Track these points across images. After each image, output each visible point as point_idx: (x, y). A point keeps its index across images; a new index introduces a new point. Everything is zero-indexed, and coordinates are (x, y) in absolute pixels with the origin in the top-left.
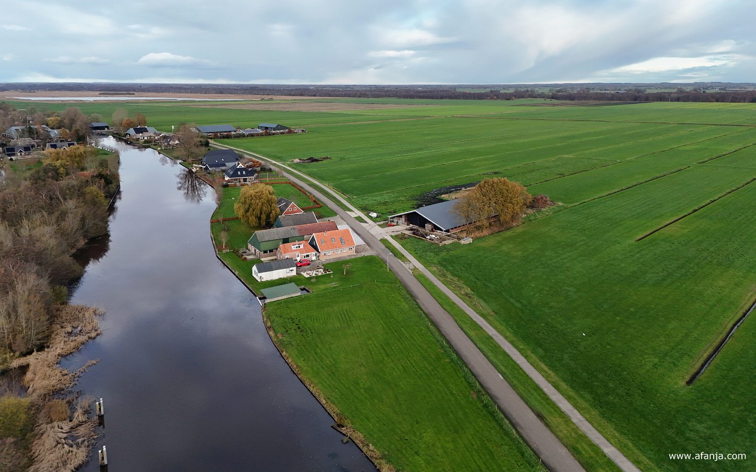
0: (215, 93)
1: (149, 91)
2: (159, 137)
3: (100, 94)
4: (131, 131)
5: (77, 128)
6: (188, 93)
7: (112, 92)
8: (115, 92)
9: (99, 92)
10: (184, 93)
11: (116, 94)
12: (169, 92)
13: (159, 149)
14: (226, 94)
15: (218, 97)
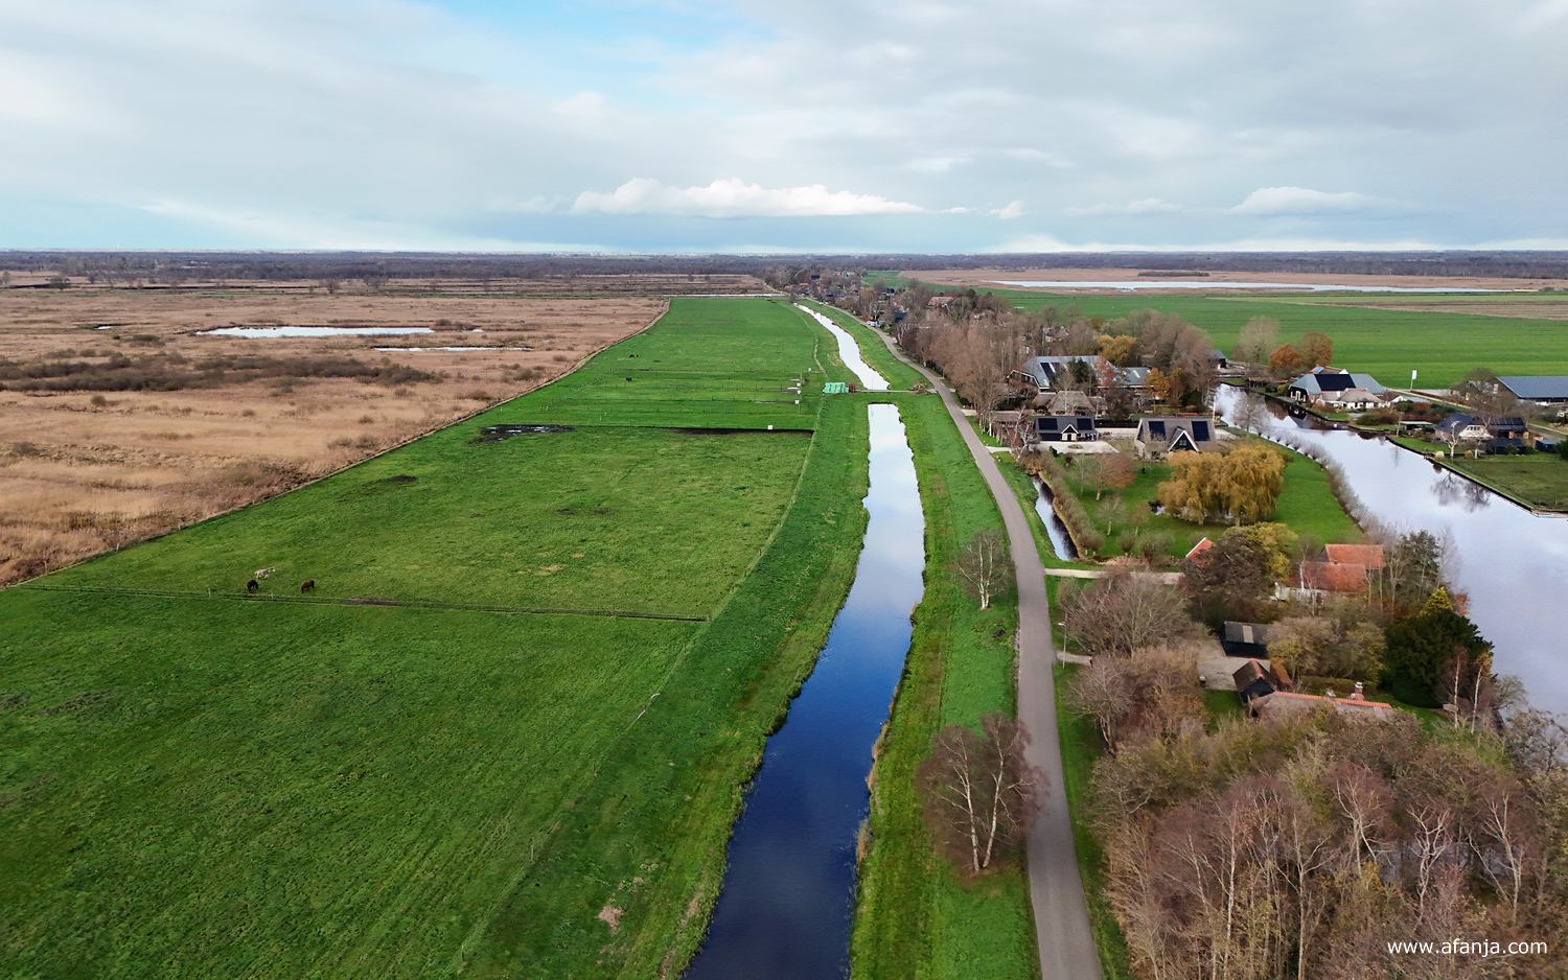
0: (1394, 274)
1: (1235, 269)
2: (1388, 405)
3: (1141, 275)
4: (1310, 383)
5: (1187, 370)
6: (1323, 272)
7: (1164, 271)
8: (1169, 271)
9: (1138, 272)
10: (1315, 272)
11: (1171, 275)
12: (1279, 270)
13: (1440, 454)
14: (1422, 274)
15: (1413, 282)
